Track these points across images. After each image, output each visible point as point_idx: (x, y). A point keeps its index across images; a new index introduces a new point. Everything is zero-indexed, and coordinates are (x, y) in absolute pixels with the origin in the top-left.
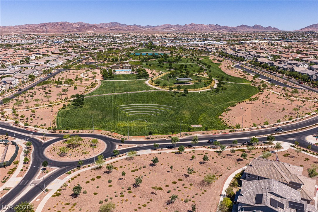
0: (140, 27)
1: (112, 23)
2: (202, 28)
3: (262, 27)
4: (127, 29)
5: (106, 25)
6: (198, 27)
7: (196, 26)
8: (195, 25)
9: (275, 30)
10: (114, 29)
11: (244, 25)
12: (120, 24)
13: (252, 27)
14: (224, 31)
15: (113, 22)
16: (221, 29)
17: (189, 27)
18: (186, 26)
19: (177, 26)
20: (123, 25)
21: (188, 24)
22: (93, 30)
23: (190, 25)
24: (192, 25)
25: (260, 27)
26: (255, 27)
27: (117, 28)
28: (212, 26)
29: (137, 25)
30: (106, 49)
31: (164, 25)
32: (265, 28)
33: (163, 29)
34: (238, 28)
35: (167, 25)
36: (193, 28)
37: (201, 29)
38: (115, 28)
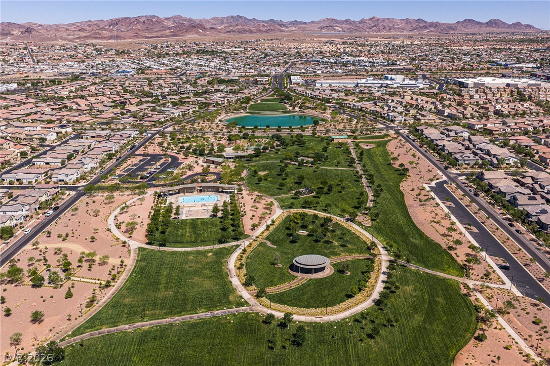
0: (281, 24)
1: (232, 17)
2: (391, 25)
3: (503, 23)
4: (257, 30)
5: (222, 21)
6: (385, 24)
7: (382, 22)
8: (379, 20)
9: (528, 31)
10: (234, 29)
11: (470, 20)
12: (245, 19)
13: (486, 23)
14: (431, 31)
15: (235, 15)
16: (425, 27)
17: (368, 25)
18: (362, 21)
19: (347, 21)
20: (250, 20)
21: (367, 18)
22: (197, 33)
23: (370, 19)
24: (374, 20)
25: (501, 23)
26: (492, 23)
27: (240, 27)
28: (411, 23)
29: (276, 20)
31: (324, 20)
32: (509, 26)
33: (322, 28)
34: (459, 26)
35: (328, 19)
36: (375, 26)
37: (390, 29)
38: (236, 28)
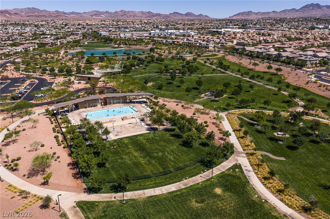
0: (65, 13)
1: (29, 8)
2: (134, 15)
3: (194, 14)
4: (49, 15)
5: (21, 10)
6: (130, 14)
7: (128, 13)
8: (126, 12)
9: (206, 18)
10: (32, 15)
11: (176, 13)
12: (38, 9)
13: (185, 14)
14: (158, 18)
15: (31, 7)
16: (154, 16)
17: (121, 14)
18: (116, 12)
19: (107, 12)
20: (42, 11)
21: (118, 11)
22: (5, 16)
23: (121, 11)
24: (123, 12)
25: (192, 14)
26: (188, 14)
27: (36, 14)
28: (145, 14)
29: (60, 11)
30: (35, 45)
31: (92, 12)
32: (197, 16)
33: (92, 16)
34: (171, 16)
35: (94, 11)
36: (125, 15)
37: (134, 17)
38: (34, 14)
